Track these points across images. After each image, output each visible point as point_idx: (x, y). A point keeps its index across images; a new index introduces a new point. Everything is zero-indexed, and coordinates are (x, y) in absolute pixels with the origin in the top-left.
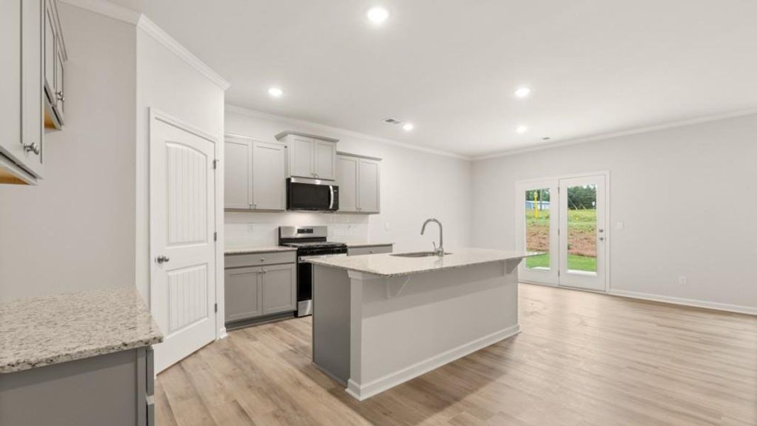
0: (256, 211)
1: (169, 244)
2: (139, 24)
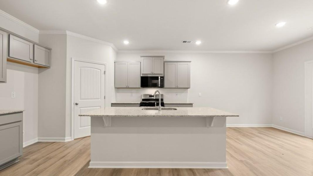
0: (129, 88)
1: (81, 99)
2: (67, 34)
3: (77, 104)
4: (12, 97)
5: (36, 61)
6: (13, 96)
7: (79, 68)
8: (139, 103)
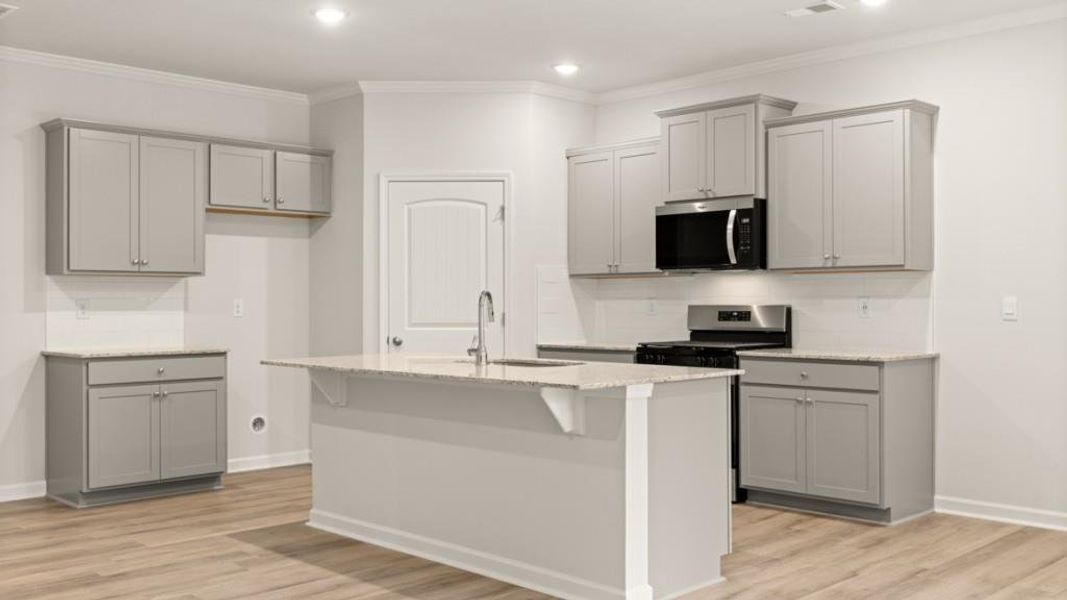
1: (412, 325)
2: (365, 91)
3: (398, 343)
4: (236, 315)
5: (280, 202)
6: (238, 312)
7: (406, 207)
8: (633, 347)
